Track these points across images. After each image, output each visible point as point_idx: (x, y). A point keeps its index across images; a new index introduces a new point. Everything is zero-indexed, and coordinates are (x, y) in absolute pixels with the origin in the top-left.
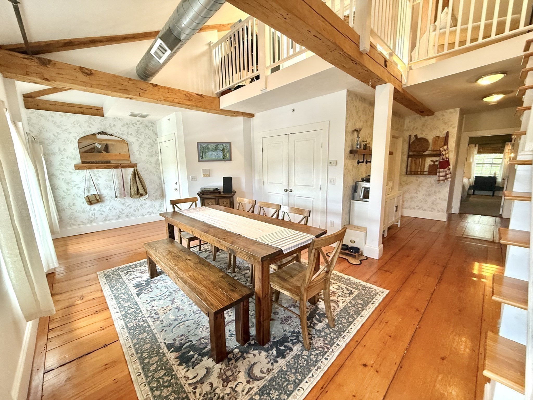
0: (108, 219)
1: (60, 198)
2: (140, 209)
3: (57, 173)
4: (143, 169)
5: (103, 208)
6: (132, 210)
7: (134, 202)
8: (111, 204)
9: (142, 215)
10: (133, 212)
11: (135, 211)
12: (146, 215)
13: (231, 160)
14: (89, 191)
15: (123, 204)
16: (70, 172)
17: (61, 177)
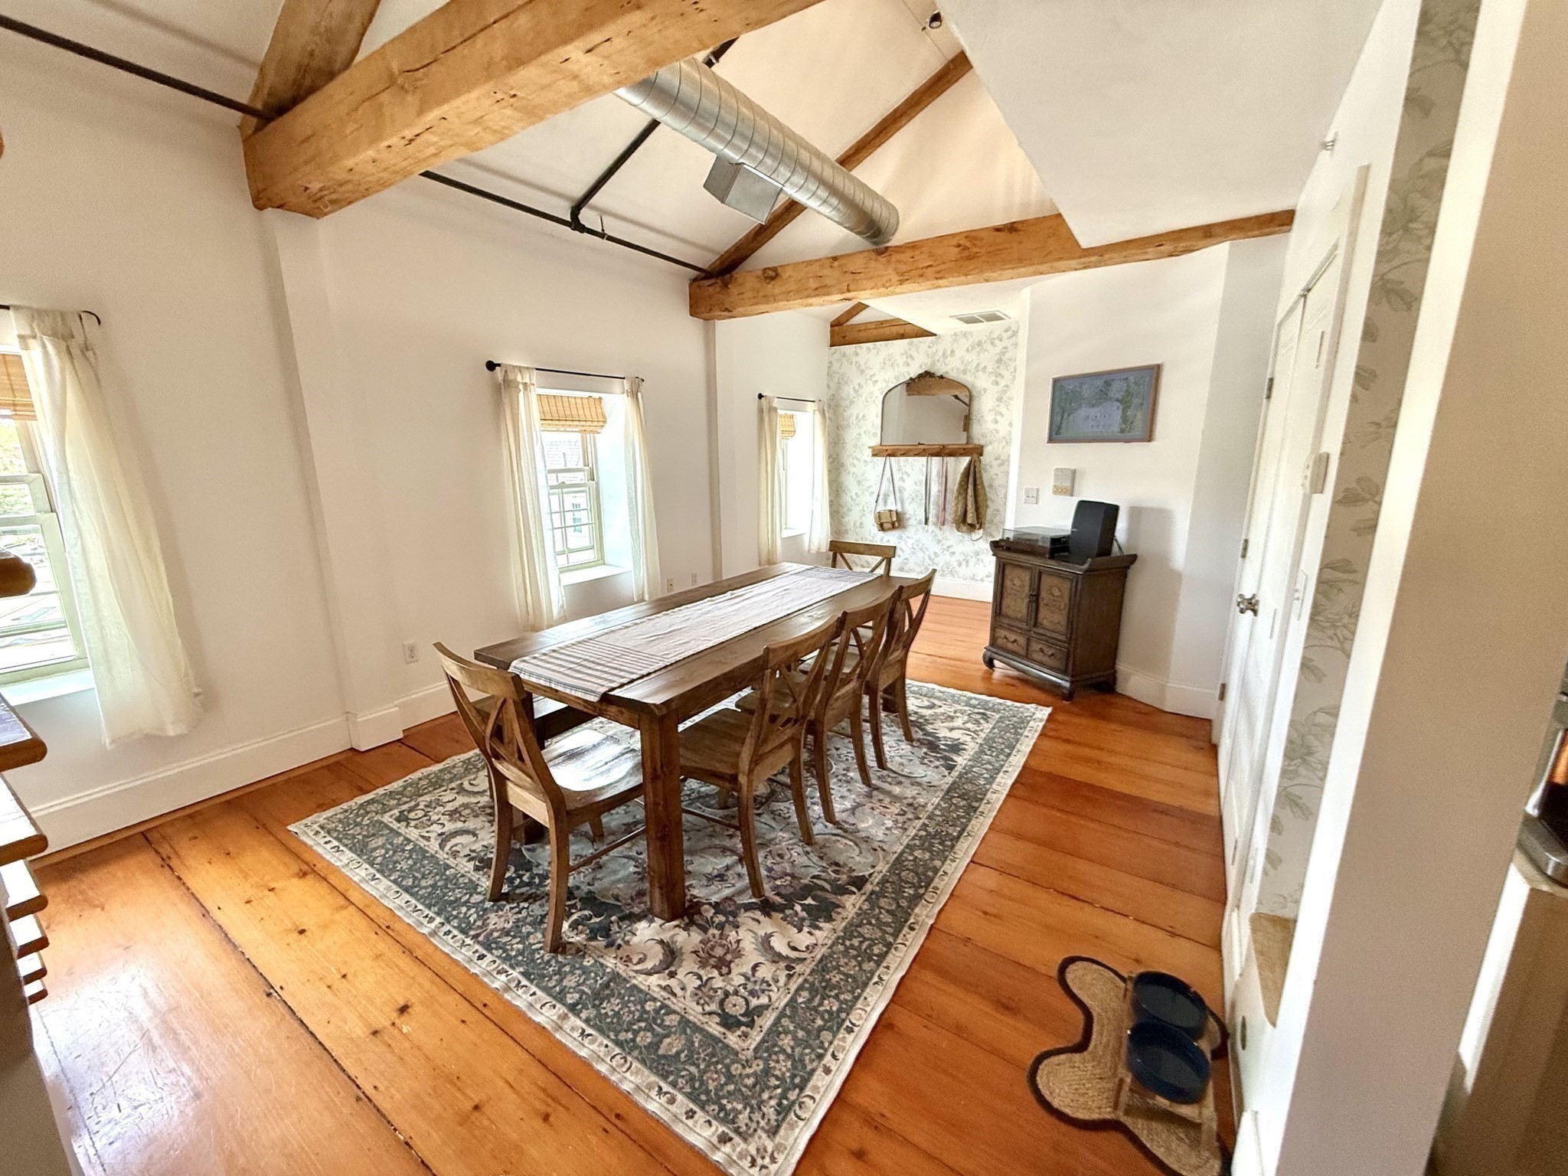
0: (906, 568)
1: (845, 510)
2: (972, 561)
3: (848, 461)
4: (997, 459)
5: (903, 543)
6: (953, 561)
7: (961, 541)
8: (917, 537)
9: (973, 578)
10: (955, 564)
11: (960, 565)
12: (982, 580)
13: (1149, 437)
14: (885, 502)
15: (939, 541)
16: (865, 461)
17: (852, 470)
